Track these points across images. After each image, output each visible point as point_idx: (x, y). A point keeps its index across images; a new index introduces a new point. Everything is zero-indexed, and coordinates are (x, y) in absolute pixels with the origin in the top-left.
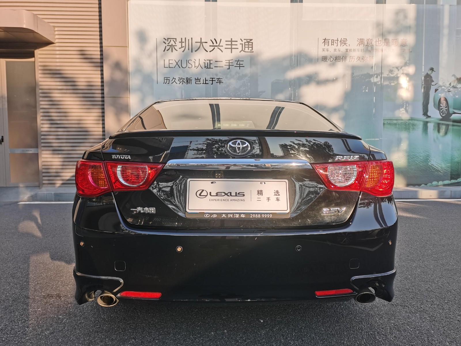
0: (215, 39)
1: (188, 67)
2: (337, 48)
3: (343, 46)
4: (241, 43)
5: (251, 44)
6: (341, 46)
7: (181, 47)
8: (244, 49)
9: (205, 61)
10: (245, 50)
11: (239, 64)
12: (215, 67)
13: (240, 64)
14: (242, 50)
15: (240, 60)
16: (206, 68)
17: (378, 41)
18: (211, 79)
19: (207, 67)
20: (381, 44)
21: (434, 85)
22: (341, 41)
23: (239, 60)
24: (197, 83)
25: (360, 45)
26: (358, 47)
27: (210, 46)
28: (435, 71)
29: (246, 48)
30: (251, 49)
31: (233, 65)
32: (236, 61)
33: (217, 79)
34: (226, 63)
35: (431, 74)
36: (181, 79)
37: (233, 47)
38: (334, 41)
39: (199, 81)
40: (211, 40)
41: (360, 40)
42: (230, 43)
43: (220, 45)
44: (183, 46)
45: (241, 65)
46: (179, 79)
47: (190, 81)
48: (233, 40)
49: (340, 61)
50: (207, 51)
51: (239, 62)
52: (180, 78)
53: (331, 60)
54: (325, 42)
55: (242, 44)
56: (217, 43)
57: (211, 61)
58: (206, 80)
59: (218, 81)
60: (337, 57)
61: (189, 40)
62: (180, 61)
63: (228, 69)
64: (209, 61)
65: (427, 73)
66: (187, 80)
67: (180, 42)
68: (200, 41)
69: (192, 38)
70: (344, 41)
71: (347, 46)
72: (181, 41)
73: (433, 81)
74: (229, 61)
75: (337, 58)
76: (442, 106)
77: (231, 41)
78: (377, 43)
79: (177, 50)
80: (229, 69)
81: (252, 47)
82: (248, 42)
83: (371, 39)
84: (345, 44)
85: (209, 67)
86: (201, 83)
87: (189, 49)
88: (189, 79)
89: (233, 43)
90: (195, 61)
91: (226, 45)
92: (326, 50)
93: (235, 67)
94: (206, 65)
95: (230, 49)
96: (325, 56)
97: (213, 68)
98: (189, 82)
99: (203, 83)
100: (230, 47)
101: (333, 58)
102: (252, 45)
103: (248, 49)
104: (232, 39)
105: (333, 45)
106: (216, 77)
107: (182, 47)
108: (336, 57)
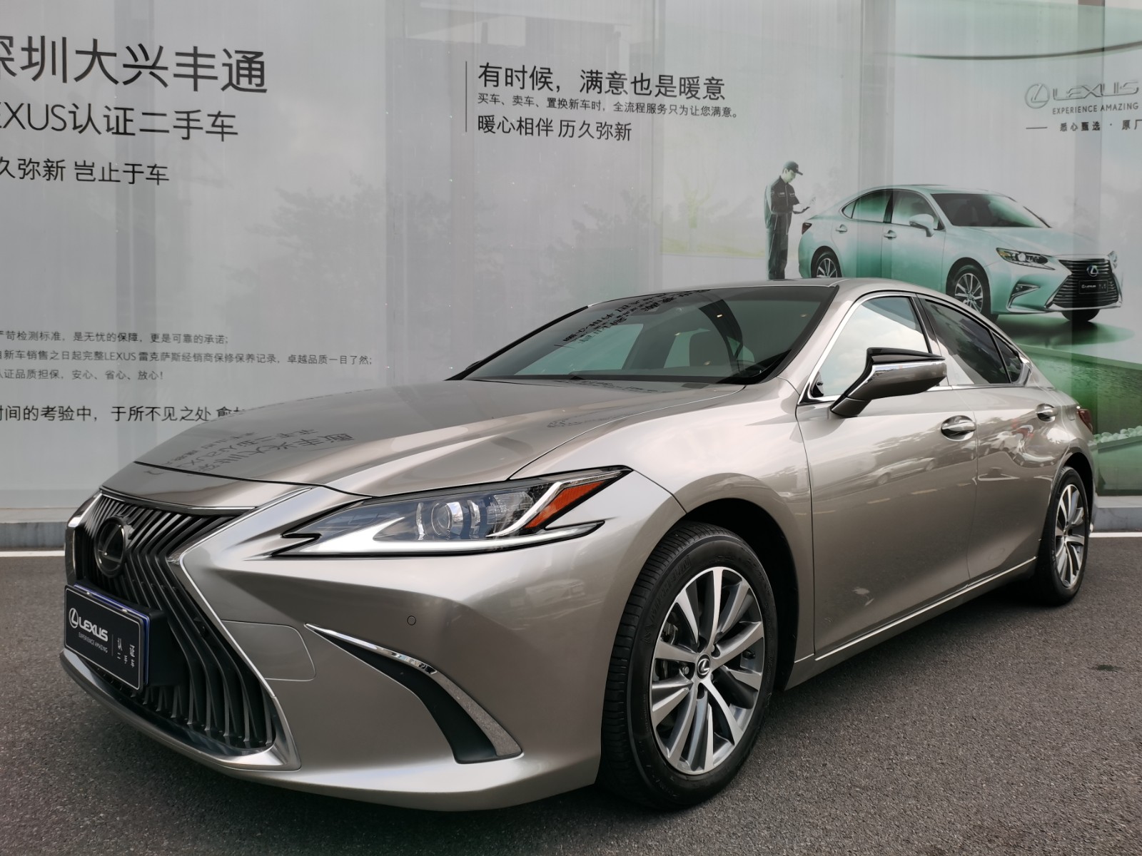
0: (141, 46)
1: (53, 128)
2: (523, 94)
3: (539, 89)
4: (228, 61)
5: (258, 66)
6: (533, 89)
7: (26, 63)
8: (234, 82)
9: (107, 112)
10: (238, 83)
11: (220, 124)
12: (141, 130)
13: (222, 126)
14: (230, 83)
15: (222, 114)
16: (113, 133)
17: (642, 81)
18: (130, 168)
19: (115, 131)
20: (650, 88)
21: (799, 213)
22: (532, 76)
23: (220, 112)
24: (80, 177)
25: (588, 89)
26: (584, 95)
27: (125, 66)
28: (802, 174)
29: (241, 79)
30: (258, 81)
31: (201, 128)
32: (209, 115)
33: (148, 167)
34: (178, 119)
35: (791, 179)
36: (27, 163)
37: (201, 72)
38: (514, 74)
39: (89, 172)
40: (128, 48)
41: (589, 75)
42: (190, 60)
43: (158, 65)
44: (34, 61)
45: (226, 130)
46: (22, 162)
47: (59, 169)
48: (199, 52)
49: (532, 134)
50: (116, 82)
51: (220, 119)
52: (24, 160)
53: (506, 129)
54: (486, 76)
55: (230, 66)
56: (147, 58)
57: (128, 112)
58: (112, 168)
59: (151, 174)
60: (523, 119)
61: (54, 43)
62: (25, 108)
63: (184, 138)
64: (121, 113)
65: (780, 180)
66: (48, 166)
67: (23, 49)
68: (92, 50)
69: (64, 39)
70: (542, 77)
71: (551, 90)
72: (26, 46)
73: (797, 202)
74: (188, 113)
75: (523, 124)
76: (823, 271)
77: (195, 55)
78: (639, 85)
79: (13, 74)
80: (188, 138)
81: (262, 77)
82: (250, 61)
83: (621, 75)
84: (546, 83)
85: (121, 130)
86: (94, 180)
87: (54, 73)
88: (55, 165)
89: (201, 61)
90: (74, 109)
91: (178, 65)
92: (489, 98)
93: (207, 132)
94: (113, 124)
95: (192, 80)
96: (489, 117)
97: (133, 134)
98: (54, 173)
99: (103, 180)
100: (190, 71)
101: (509, 123)
102: (262, 70)
103: (250, 82)
104: (195, 48)
105: (511, 84)
106: (146, 162)
107: (31, 64)
108: (521, 121)
